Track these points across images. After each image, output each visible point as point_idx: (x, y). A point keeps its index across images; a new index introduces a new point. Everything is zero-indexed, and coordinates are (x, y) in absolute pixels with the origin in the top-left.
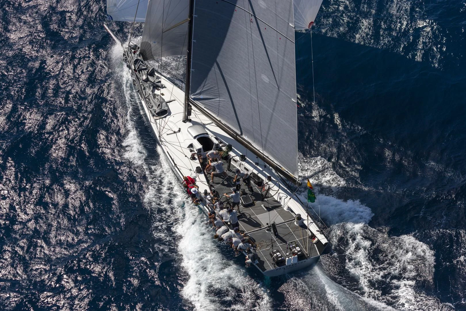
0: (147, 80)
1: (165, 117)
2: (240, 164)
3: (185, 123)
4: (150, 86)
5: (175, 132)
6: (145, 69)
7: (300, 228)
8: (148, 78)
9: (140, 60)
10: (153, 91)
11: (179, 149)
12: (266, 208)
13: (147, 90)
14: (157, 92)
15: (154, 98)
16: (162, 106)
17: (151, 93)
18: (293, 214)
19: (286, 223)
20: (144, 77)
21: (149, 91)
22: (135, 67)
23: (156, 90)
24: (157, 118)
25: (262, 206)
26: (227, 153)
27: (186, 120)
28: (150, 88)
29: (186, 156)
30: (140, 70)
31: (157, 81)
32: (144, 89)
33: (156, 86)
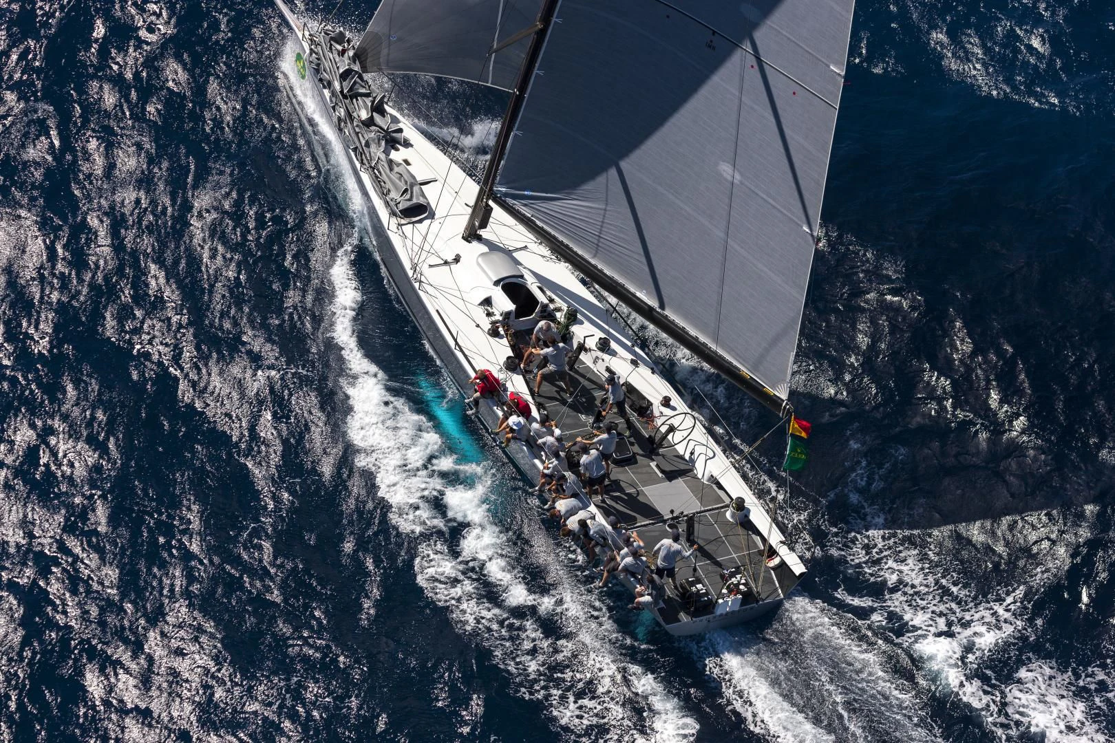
0: (370, 123)
1: (420, 221)
2: (597, 358)
3: (470, 242)
4: (379, 140)
5: (446, 263)
6: (368, 95)
7: (740, 530)
8: (372, 116)
9: (356, 72)
10: (387, 153)
11: (460, 304)
12: (663, 471)
13: (373, 148)
14: (394, 155)
15: (391, 170)
16: (412, 193)
17: (383, 156)
18: (721, 493)
19: (707, 514)
20: (364, 115)
21: (377, 152)
22: (342, 87)
23: (393, 151)
24: (403, 222)
25: (653, 464)
26: (567, 327)
27: (471, 235)
28: (379, 144)
29: (478, 326)
30: (353, 95)
31: (394, 127)
32: (367, 145)
33: (393, 140)
